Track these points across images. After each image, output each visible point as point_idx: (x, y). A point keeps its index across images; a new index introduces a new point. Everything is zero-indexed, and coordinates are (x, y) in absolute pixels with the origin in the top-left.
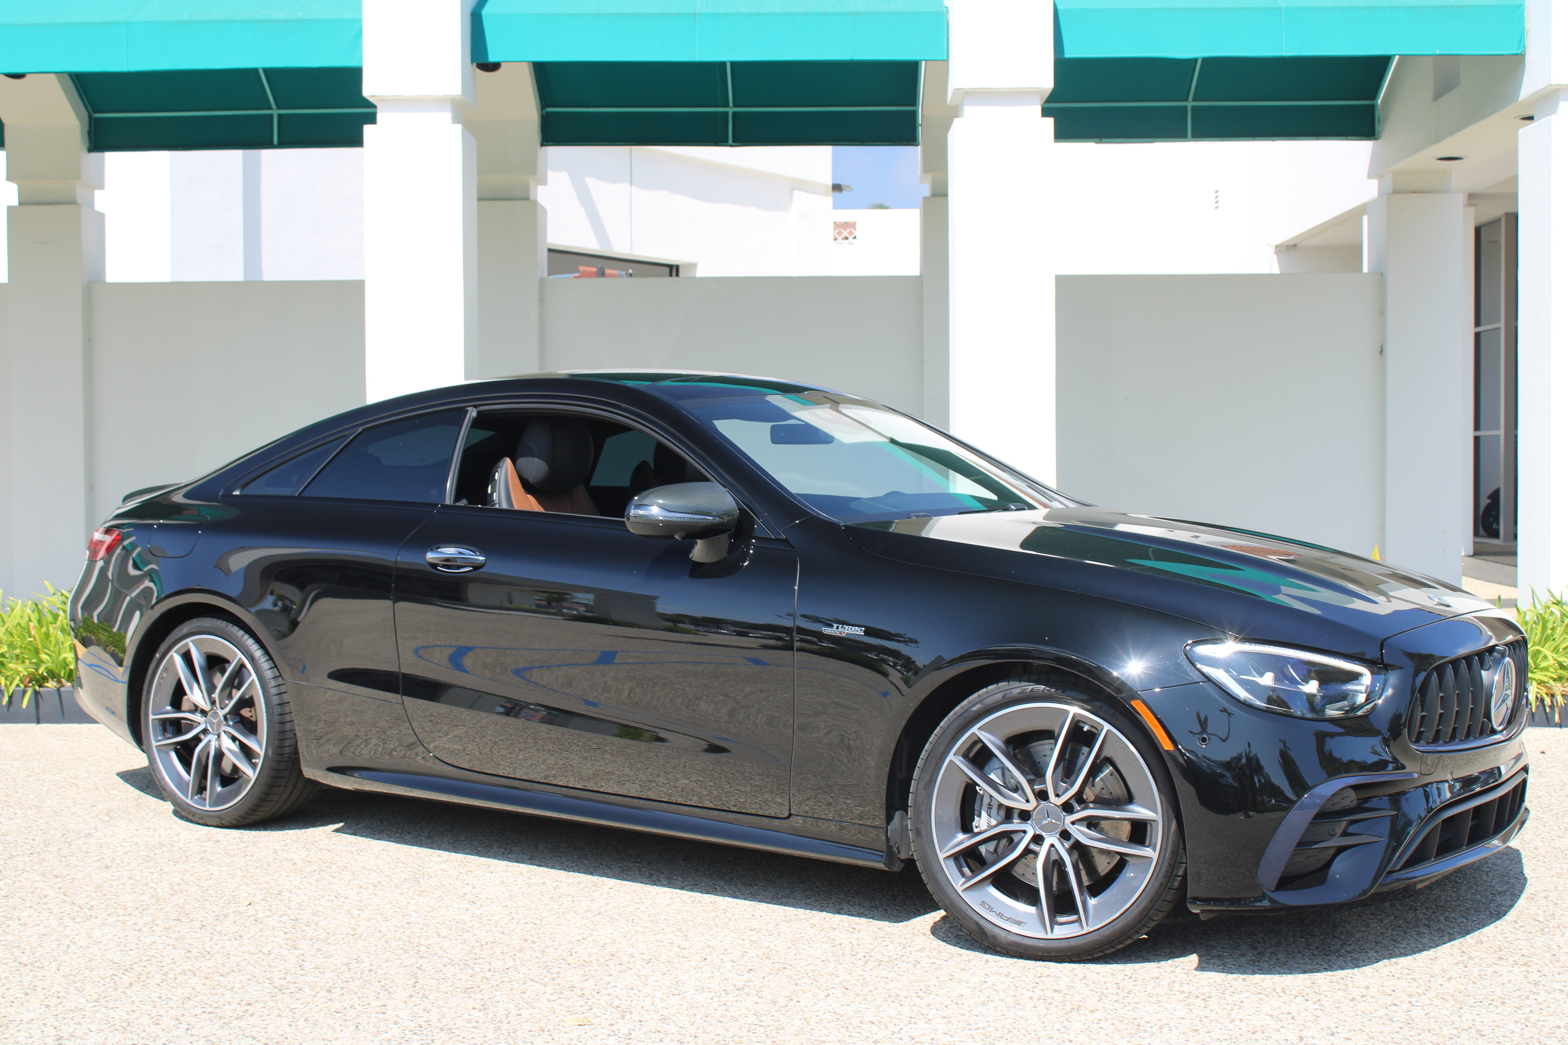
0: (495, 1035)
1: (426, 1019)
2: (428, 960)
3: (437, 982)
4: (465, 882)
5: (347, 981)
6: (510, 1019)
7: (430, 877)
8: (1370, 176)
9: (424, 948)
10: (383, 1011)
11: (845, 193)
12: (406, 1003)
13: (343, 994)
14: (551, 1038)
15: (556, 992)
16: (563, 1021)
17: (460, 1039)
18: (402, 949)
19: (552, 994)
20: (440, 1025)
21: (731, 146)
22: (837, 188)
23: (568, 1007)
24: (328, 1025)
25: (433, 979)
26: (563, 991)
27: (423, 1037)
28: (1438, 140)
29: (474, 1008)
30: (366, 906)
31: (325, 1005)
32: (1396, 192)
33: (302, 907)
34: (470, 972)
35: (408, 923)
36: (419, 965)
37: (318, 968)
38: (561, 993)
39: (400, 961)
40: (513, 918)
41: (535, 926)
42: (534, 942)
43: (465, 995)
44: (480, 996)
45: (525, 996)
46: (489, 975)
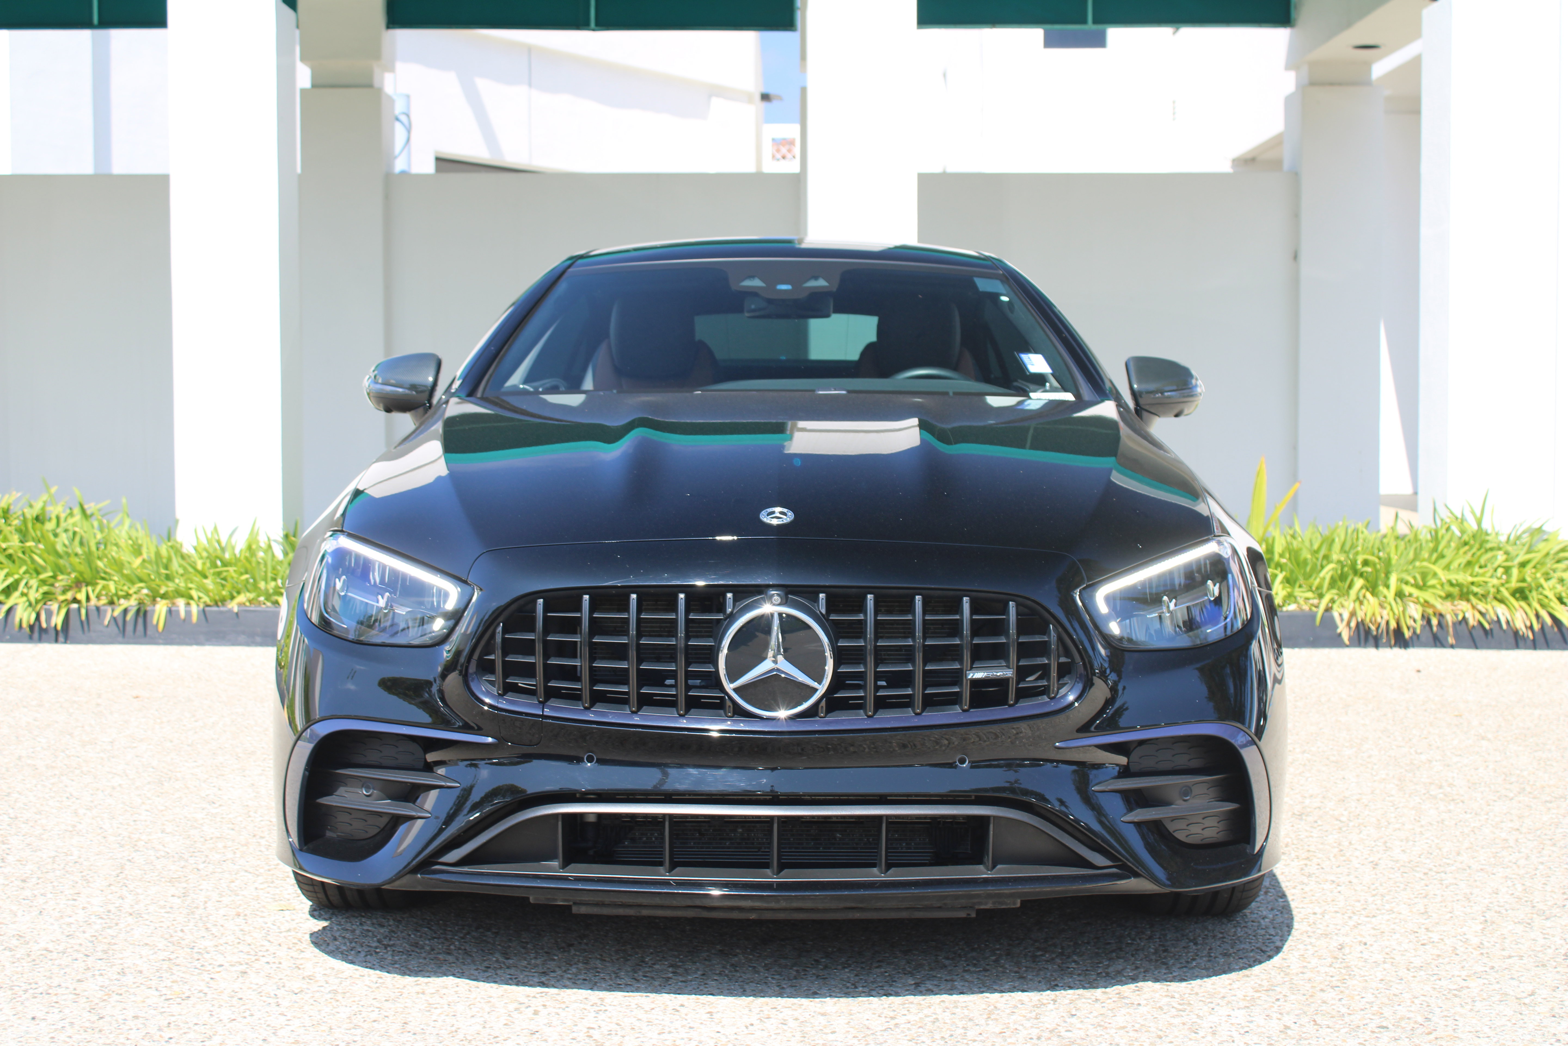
0: (186, 920)
1: (117, 905)
2: (143, 853)
3: (143, 872)
4: (212, 785)
5: (47, 872)
6: (207, 905)
7: (177, 780)
8: (1288, 67)
9: (143, 843)
10: (75, 898)
11: (775, 104)
12: (102, 891)
13: (38, 884)
14: (244, 921)
15: (267, 882)
16: (264, 907)
17: (148, 922)
18: (119, 843)
19: (262, 883)
20: (131, 911)
21: (593, 30)
22: (765, 97)
23: (274, 895)
24: (11, 910)
25: (140, 870)
26: (275, 881)
27: (108, 921)
28: (1349, 24)
29: (173, 896)
30: (96, 807)
31: (15, 893)
32: (1313, 83)
33: (26, 807)
34: (183, 863)
35: (135, 821)
36: (130, 858)
37: (20, 861)
38: (273, 882)
39: (111, 854)
40: (250, 816)
41: (270, 823)
42: (262, 837)
43: (169, 884)
44: (184, 885)
45: (233, 885)
46: (201, 866)
